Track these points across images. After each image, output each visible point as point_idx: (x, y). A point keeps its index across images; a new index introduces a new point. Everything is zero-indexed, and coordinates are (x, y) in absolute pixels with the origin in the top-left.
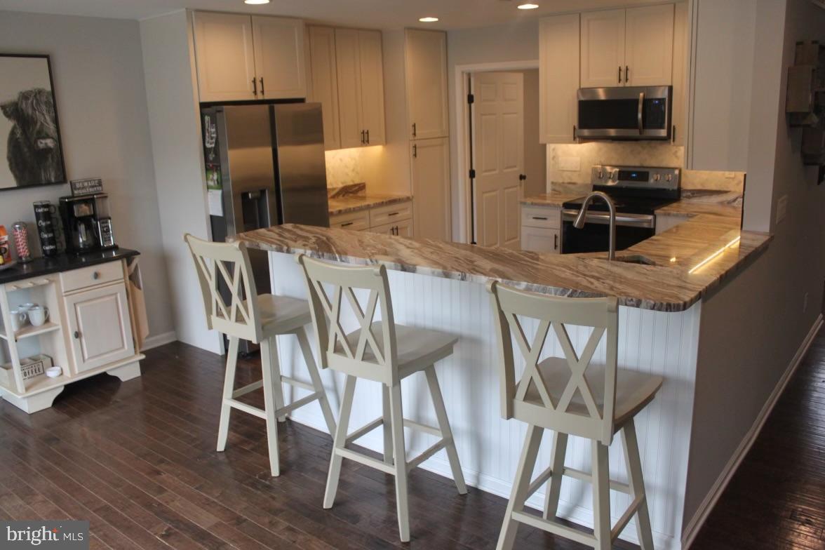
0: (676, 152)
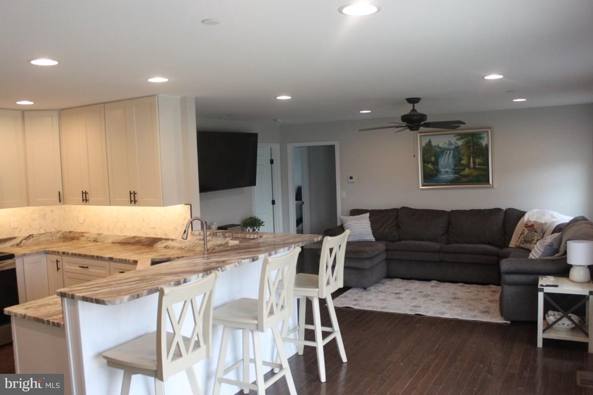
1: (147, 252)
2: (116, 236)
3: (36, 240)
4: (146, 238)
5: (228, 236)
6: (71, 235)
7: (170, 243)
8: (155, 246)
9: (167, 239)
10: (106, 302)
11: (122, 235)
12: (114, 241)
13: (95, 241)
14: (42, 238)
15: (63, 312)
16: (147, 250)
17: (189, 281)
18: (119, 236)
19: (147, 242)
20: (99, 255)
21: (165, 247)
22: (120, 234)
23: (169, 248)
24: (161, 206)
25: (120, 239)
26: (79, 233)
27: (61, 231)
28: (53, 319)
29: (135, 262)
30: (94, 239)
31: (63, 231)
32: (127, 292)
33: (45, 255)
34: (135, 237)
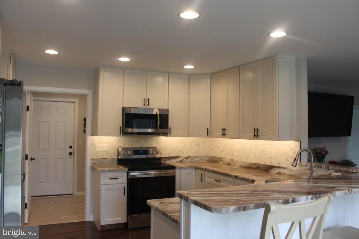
0: (157, 140)
1: (263, 175)
2: (243, 162)
3: (192, 160)
4: (264, 165)
5: (331, 168)
6: (214, 159)
7: (281, 170)
8: (270, 171)
9: (280, 167)
10: (213, 210)
11: (247, 161)
12: (241, 166)
13: (229, 164)
14: (196, 159)
15: (180, 212)
16: (264, 174)
17: (298, 201)
18: (245, 162)
19: (264, 168)
20: (228, 173)
21: (278, 173)
22: (246, 161)
23: (280, 174)
24: (276, 140)
25: (245, 164)
26: (219, 158)
27: (208, 156)
28: (174, 216)
29: (253, 181)
30: (228, 163)
31: (210, 156)
32: (235, 203)
33: (195, 170)
34: (256, 163)
